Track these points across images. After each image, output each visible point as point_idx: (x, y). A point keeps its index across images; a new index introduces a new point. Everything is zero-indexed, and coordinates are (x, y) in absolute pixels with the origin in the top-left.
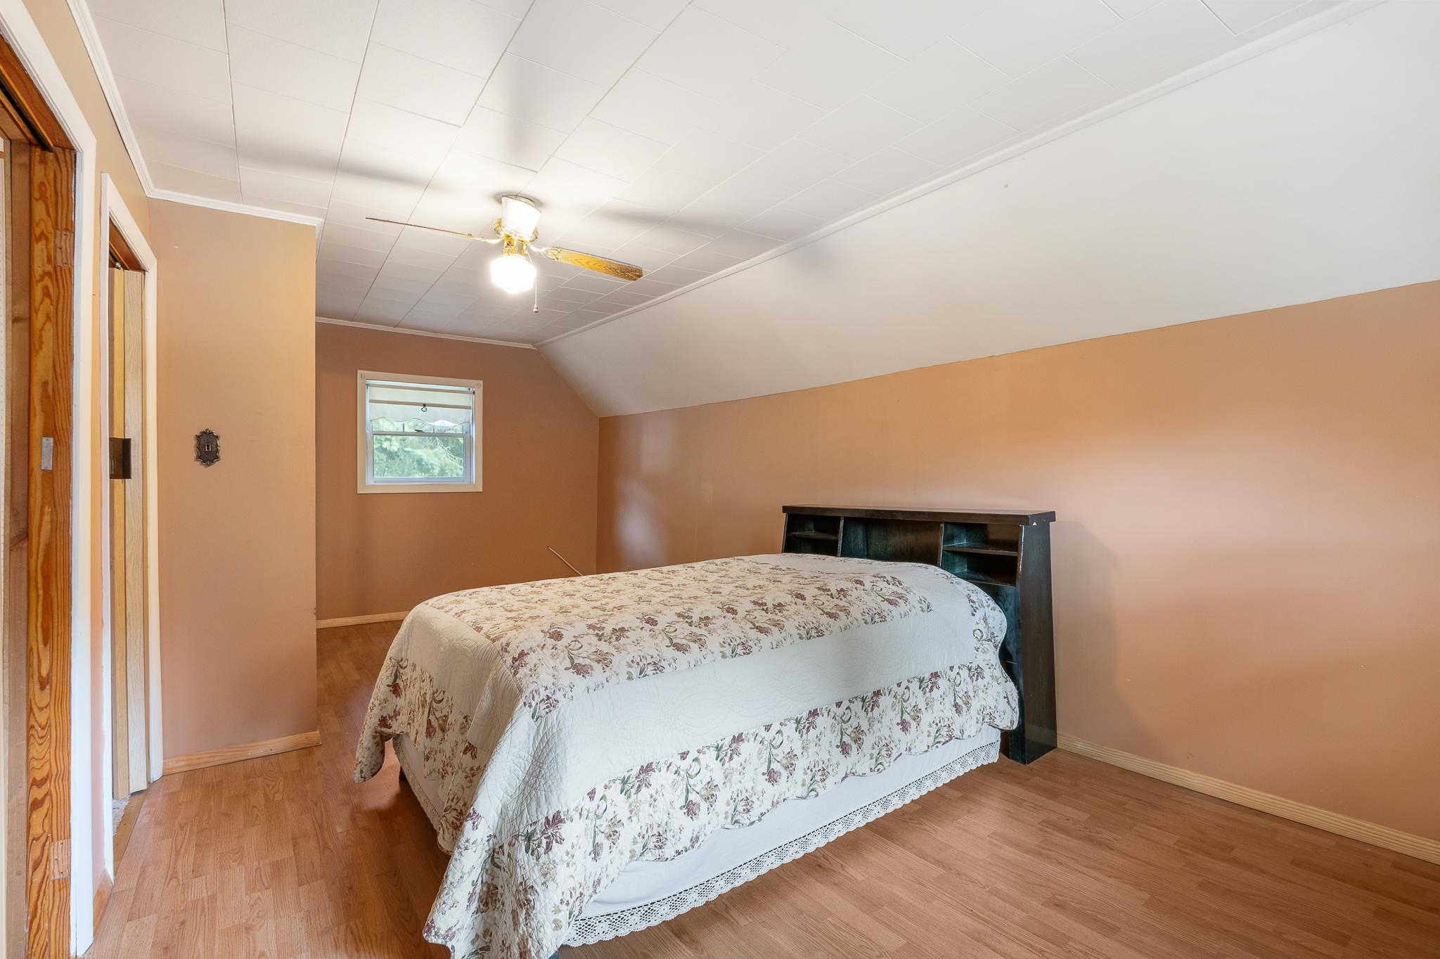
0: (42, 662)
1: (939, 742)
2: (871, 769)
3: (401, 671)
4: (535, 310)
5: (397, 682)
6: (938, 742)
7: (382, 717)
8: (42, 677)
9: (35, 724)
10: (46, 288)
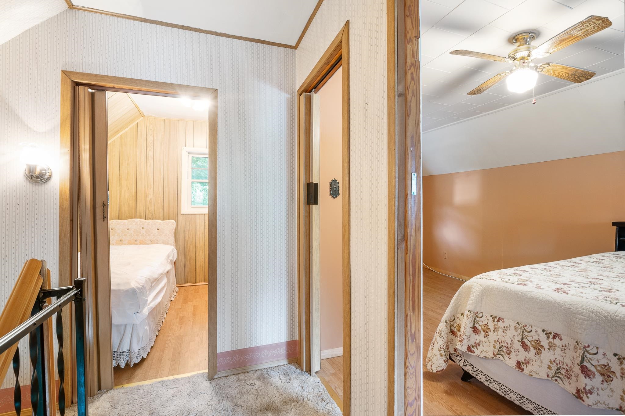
0: (412, 323)
3: (477, 319)
5: (475, 325)
7: (468, 345)
8: (412, 334)
9: (409, 365)
10: (412, 73)
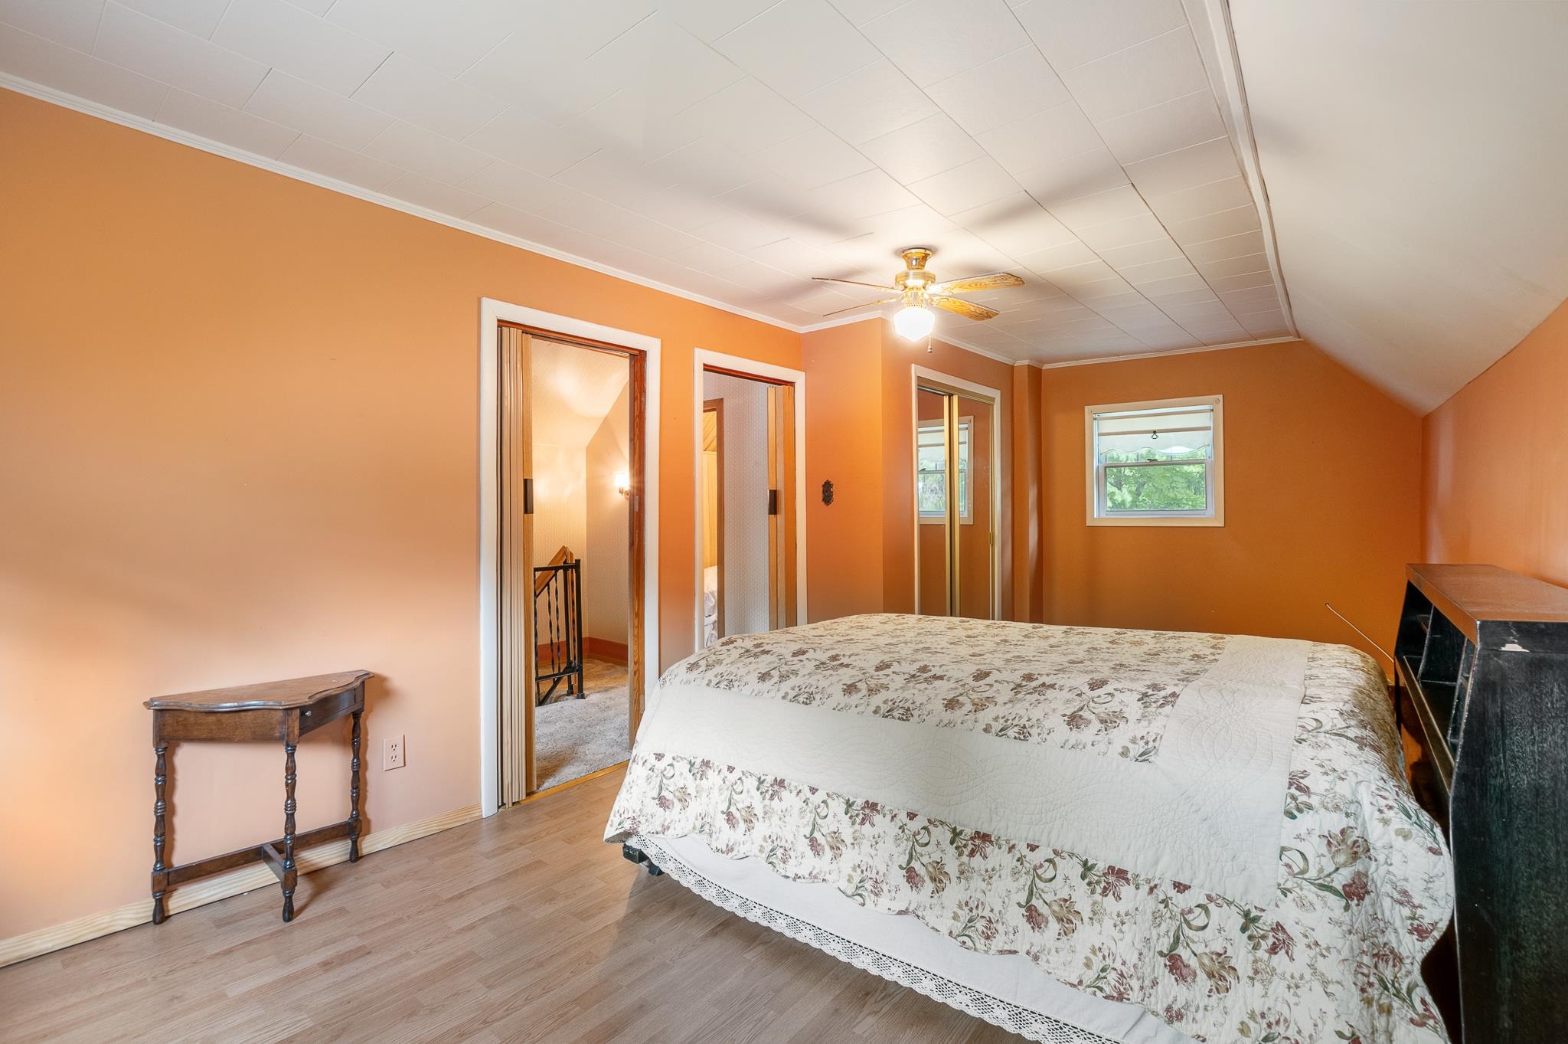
1: (1101, 989)
2: (951, 932)
4: (929, 350)
6: (1098, 988)
